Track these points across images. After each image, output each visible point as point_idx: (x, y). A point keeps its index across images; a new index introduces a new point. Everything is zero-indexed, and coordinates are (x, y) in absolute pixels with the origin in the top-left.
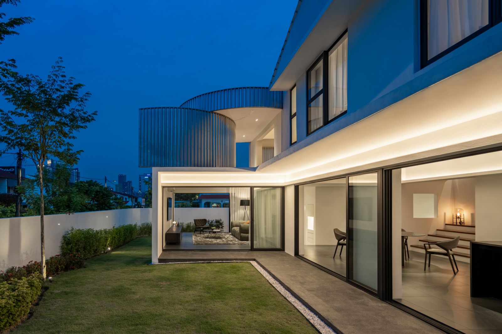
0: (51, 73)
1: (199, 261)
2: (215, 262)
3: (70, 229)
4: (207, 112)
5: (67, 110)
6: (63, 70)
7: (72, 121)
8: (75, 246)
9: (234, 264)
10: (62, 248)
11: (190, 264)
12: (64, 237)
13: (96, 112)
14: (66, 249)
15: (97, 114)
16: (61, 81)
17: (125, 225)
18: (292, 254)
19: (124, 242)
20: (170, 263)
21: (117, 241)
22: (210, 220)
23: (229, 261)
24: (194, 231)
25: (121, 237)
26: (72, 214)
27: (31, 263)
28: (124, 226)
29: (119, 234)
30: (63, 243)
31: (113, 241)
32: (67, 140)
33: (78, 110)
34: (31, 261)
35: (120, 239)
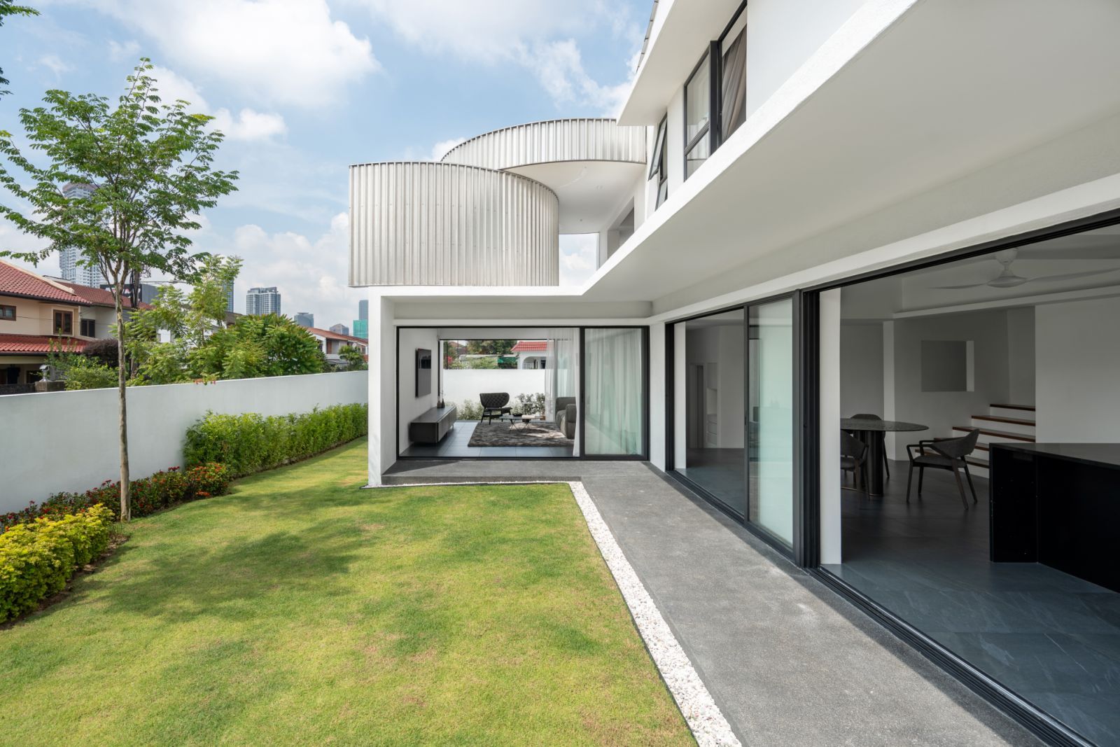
0: (129, 91)
1: (465, 481)
2: (498, 483)
3: (205, 413)
4: (490, 170)
5: (174, 170)
6: (154, 85)
7: (188, 190)
8: (213, 450)
9: (533, 488)
10: (186, 453)
11: (443, 487)
12: (190, 433)
13: (236, 172)
14: (192, 455)
15: (237, 178)
16: (149, 109)
17: (342, 406)
18: (662, 467)
19: (339, 440)
20: (404, 485)
21: (320, 439)
22: (526, 395)
23: (526, 482)
24: (481, 418)
25: (331, 431)
26: (211, 383)
27: (107, 484)
28: (339, 407)
29: (326, 424)
30: (186, 445)
31: (310, 439)
32: (177, 231)
33: (199, 169)
34: (107, 482)
35: (327, 435)
